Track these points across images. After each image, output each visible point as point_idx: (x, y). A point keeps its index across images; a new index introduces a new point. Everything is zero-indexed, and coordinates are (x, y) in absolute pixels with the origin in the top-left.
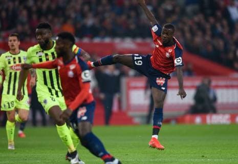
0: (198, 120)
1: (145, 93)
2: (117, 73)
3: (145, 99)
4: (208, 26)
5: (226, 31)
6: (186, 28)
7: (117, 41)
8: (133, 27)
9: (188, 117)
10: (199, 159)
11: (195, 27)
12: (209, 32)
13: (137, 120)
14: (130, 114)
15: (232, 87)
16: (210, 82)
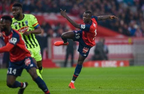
0: (96, 64)
1: (63, 48)
2: (45, 35)
3: (63, 52)
4: (102, 6)
5: (114, 9)
6: (89, 7)
7: (45, 15)
8: (55, 6)
9: (90, 63)
10: (97, 89)
11: (95, 6)
12: (103, 10)
13: (58, 65)
14: (54, 61)
15: (118, 44)
16: (104, 41)
